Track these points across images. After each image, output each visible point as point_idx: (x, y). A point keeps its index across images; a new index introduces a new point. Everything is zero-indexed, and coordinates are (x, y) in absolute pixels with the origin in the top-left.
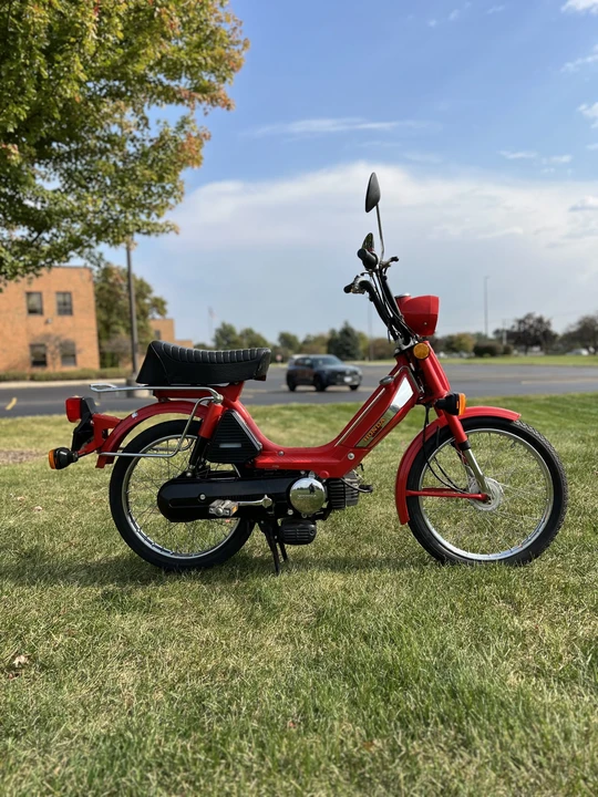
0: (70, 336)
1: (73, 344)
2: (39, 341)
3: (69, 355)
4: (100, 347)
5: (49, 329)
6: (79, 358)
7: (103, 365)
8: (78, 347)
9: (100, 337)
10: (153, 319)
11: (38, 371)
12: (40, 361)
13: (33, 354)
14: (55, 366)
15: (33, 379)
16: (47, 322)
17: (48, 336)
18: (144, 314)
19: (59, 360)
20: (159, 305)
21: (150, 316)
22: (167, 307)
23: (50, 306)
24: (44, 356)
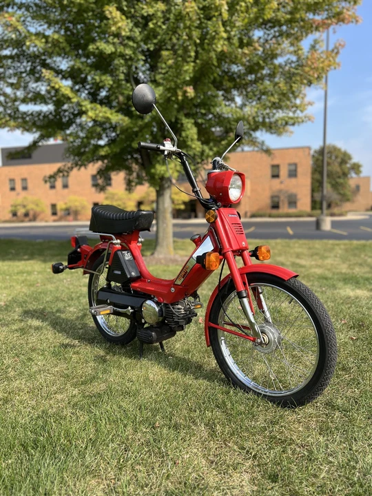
0: (294, 191)
1: (295, 196)
2: (276, 194)
3: (293, 202)
4: (312, 197)
5: (283, 187)
6: (299, 204)
7: (313, 208)
8: (299, 197)
9: (313, 191)
10: (352, 177)
11: (275, 212)
12: (275, 206)
13: (273, 202)
14: (285, 209)
15: (270, 216)
16: (281, 183)
17: (280, 191)
18: (345, 175)
19: (286, 205)
20: (356, 168)
21: (349, 176)
22: (362, 169)
23: (284, 172)
24: (278, 203)
